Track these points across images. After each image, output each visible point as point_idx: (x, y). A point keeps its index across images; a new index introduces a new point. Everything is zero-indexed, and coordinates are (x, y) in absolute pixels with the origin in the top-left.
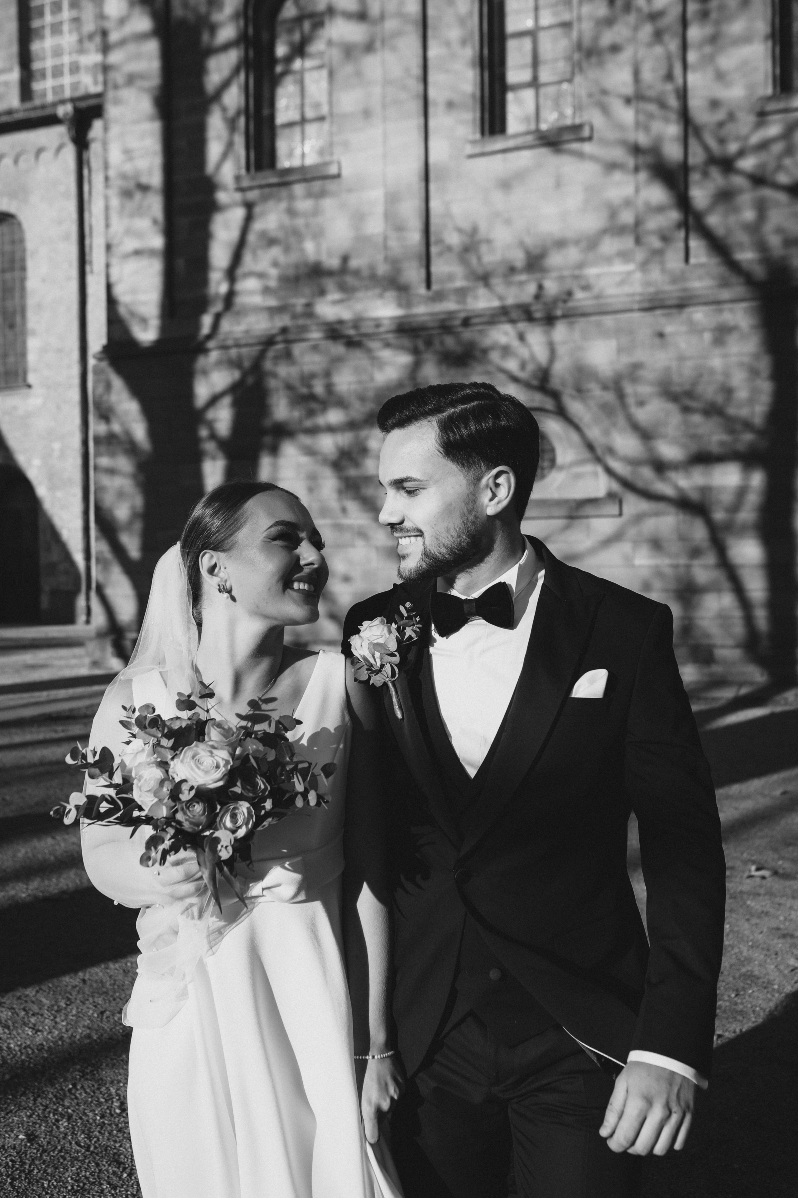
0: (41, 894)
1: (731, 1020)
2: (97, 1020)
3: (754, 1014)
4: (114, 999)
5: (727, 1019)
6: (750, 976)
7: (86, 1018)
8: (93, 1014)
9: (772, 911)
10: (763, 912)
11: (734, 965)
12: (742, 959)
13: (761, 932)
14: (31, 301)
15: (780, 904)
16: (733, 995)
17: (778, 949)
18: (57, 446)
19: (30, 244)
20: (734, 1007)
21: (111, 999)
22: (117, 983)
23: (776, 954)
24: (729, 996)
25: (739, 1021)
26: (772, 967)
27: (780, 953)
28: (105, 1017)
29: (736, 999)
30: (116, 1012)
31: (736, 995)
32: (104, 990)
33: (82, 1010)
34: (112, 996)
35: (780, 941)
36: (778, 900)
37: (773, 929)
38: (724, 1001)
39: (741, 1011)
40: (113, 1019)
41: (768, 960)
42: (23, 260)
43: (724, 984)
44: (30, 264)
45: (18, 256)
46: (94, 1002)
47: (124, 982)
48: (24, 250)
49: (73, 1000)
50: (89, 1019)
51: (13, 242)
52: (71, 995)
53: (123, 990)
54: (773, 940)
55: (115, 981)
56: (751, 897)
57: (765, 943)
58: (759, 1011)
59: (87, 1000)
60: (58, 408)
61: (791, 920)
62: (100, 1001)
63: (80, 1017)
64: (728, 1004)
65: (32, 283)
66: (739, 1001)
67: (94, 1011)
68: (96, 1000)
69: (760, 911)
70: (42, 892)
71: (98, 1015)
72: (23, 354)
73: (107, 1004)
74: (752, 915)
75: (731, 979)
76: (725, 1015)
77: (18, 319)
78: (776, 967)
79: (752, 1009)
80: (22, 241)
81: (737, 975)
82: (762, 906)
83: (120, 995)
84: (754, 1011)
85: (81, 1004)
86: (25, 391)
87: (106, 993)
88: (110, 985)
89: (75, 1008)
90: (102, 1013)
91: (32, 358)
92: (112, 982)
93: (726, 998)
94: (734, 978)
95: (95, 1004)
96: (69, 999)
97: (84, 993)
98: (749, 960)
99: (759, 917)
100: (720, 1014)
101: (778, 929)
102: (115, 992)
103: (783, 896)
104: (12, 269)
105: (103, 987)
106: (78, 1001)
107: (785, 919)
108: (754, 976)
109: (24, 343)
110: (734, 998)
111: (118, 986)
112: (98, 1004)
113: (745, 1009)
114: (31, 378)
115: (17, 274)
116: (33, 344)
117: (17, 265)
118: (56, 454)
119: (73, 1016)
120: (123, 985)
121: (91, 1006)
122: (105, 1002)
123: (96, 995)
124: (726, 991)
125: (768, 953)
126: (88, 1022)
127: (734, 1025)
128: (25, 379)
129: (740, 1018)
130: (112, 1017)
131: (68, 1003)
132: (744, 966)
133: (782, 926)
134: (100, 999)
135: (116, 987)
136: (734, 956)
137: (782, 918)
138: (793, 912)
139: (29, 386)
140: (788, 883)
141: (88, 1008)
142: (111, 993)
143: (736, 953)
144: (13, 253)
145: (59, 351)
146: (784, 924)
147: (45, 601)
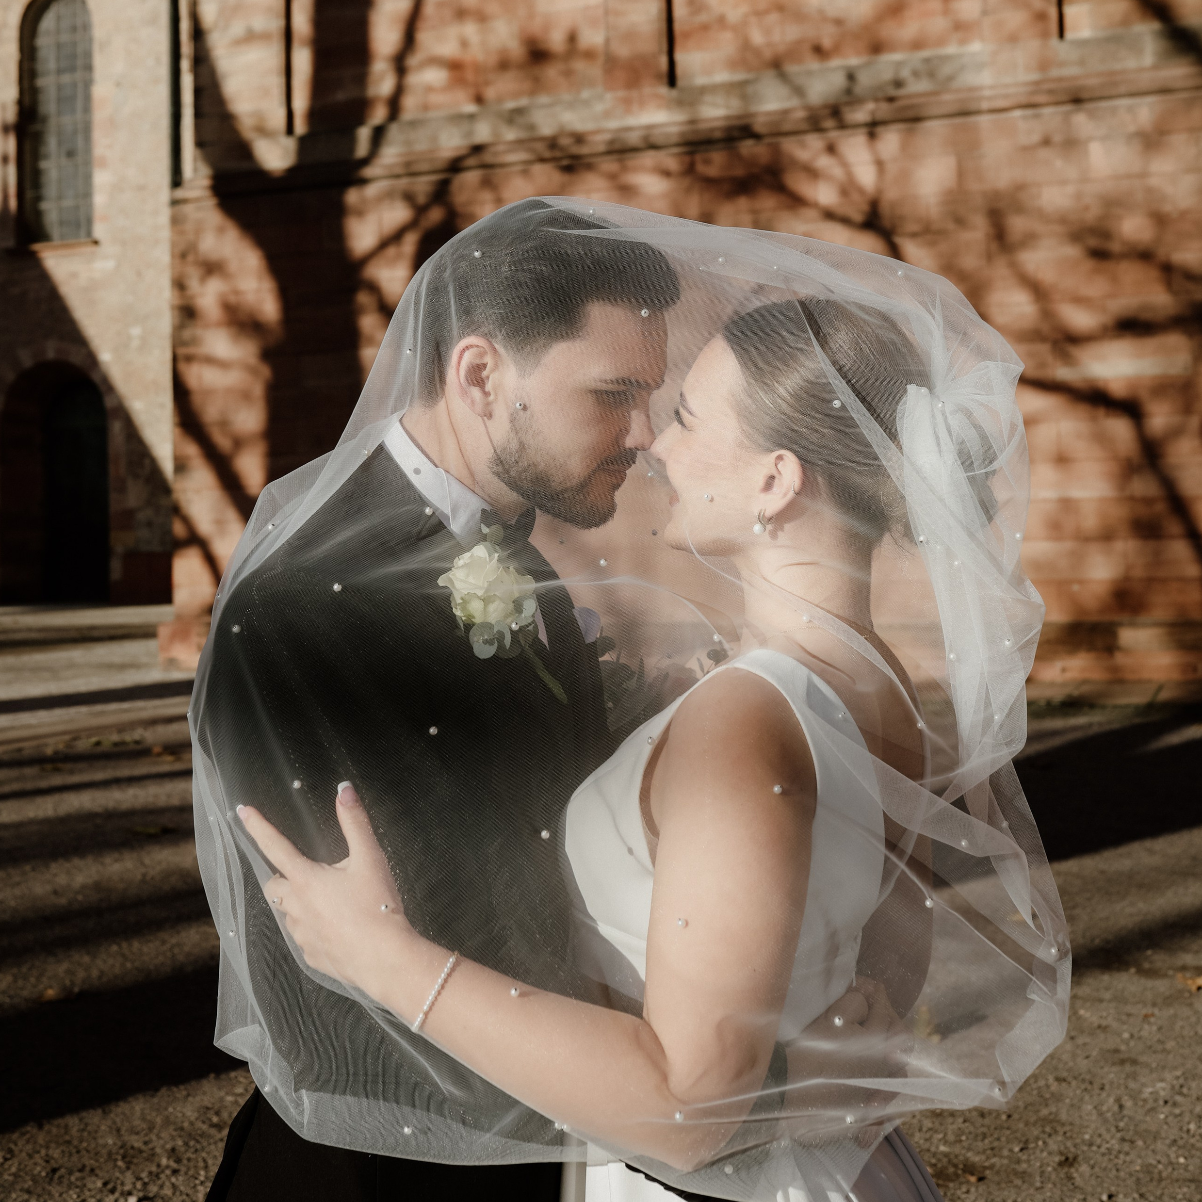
0: (7, 1000)
1: (1003, 1185)
2: (44, 1181)
3: (1041, 1177)
4: (78, 1152)
5: (999, 1184)
6: (1051, 1121)
7: (28, 1178)
8: (40, 1172)
9: (1115, 1025)
10: (1099, 1027)
11: (1031, 1104)
12: (1047, 1096)
13: (1087, 1057)
14: (100, 115)
15: (1129, 1015)
16: (1017, 1149)
17: (1105, 1081)
18: (136, 331)
19: (99, 32)
20: (1014, 1166)
21: (74, 1151)
22: (89, 1128)
23: (1102, 1089)
24: (1011, 1150)
25: (1016, 1186)
26: (1090, 1107)
27: (1107, 1087)
28: (57, 1176)
29: (1020, 1155)
30: (75, 1169)
31: (1022, 1150)
32: (67, 1138)
33: (26, 1166)
34: (76, 1147)
35: (1115, 1069)
36: (1129, 1008)
37: (1108, 1051)
38: (1001, 1157)
39: (1024, 1172)
40: (69, 1179)
41: (1087, 1098)
42: (88, 55)
43: (1008, 1132)
44: (99, 61)
45: (80, 50)
46: (47, 1155)
47: (99, 1127)
48: (90, 40)
49: (16, 1152)
50: (32, 1180)
51: (74, 29)
52: (16, 1144)
53: (95, 1139)
54: (1102, 1068)
55: (87, 1125)
56: (1088, 1004)
57: (1089, 1071)
58: (1050, 1173)
59: (38, 1152)
60: (139, 274)
61: (1140, 1038)
62: (56, 1153)
63: (20, 1176)
64: (1005, 1161)
65: (101, 90)
66: (1024, 1157)
67: (44, 1168)
68: (51, 1152)
69: (1096, 1025)
70: (11, 997)
71: (47, 1174)
72: (87, 194)
73: (66, 1159)
74: (1082, 1032)
75: (1021, 1125)
76: (996, 1179)
77: (80, 143)
78: (1095, 1107)
79: (1042, 1169)
80: (87, 27)
81: (1033, 1119)
82: (1101, 1017)
83: (87, 1146)
84: (1042, 1173)
85: (27, 1158)
86: (90, 249)
87: (69, 1142)
88: (78, 1131)
89: (16, 1165)
90: (54, 1171)
91: (99, 200)
92: (82, 1127)
93: (1005, 1153)
94: (1027, 1124)
95: (47, 1159)
96: (10, 1151)
97: (35, 1143)
98: (1058, 1098)
99: (1092, 1034)
100: (989, 1177)
101: (1117, 1051)
102: (81, 1142)
103: (1137, 1003)
104: (72, 69)
105: (66, 1133)
106: (24, 1154)
107: (1132, 1036)
108: (1058, 1121)
109: (88, 179)
110: (1017, 1153)
111: (89, 1133)
112: (53, 1158)
113: (1029, 1170)
114: (99, 230)
115: (79, 75)
116: (101, 179)
117: (80, 62)
118: (135, 343)
119: (10, 1175)
120: (96, 1132)
121: (40, 1161)
122: (63, 1156)
123: (53, 1145)
124: (1008, 1142)
125: (1089, 1087)
126: (30, 1183)
127: (1006, 1193)
128: (89, 233)
129: (1018, 1182)
130: (67, 1176)
131: (8, 1156)
132: (1047, 1105)
133: (1123, 1048)
134: (58, 1151)
135: (85, 1134)
136: (1035, 1092)
137: (1126, 1035)
138: (1146, 1027)
139: (96, 243)
140: (1149, 983)
141: (35, 1164)
142: (75, 1142)
143: (1039, 1088)
144: (74, 44)
145: (141, 188)
146: (1127, 1044)
147: (116, 569)
